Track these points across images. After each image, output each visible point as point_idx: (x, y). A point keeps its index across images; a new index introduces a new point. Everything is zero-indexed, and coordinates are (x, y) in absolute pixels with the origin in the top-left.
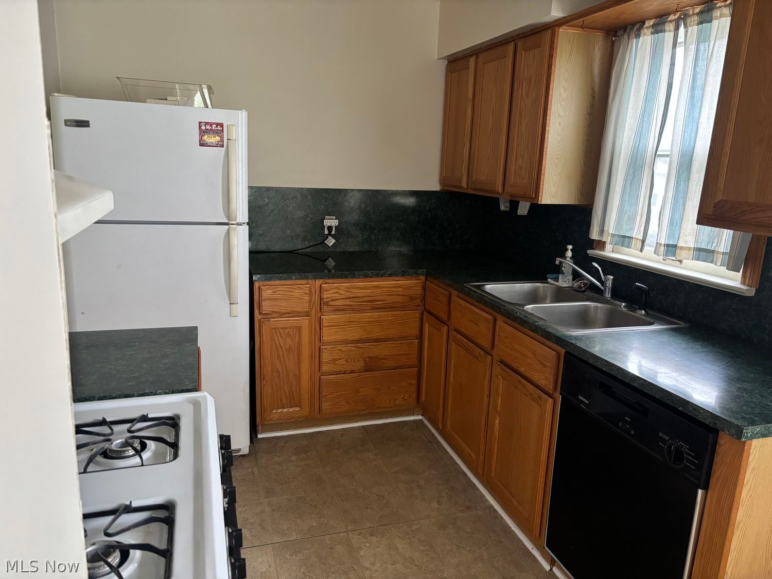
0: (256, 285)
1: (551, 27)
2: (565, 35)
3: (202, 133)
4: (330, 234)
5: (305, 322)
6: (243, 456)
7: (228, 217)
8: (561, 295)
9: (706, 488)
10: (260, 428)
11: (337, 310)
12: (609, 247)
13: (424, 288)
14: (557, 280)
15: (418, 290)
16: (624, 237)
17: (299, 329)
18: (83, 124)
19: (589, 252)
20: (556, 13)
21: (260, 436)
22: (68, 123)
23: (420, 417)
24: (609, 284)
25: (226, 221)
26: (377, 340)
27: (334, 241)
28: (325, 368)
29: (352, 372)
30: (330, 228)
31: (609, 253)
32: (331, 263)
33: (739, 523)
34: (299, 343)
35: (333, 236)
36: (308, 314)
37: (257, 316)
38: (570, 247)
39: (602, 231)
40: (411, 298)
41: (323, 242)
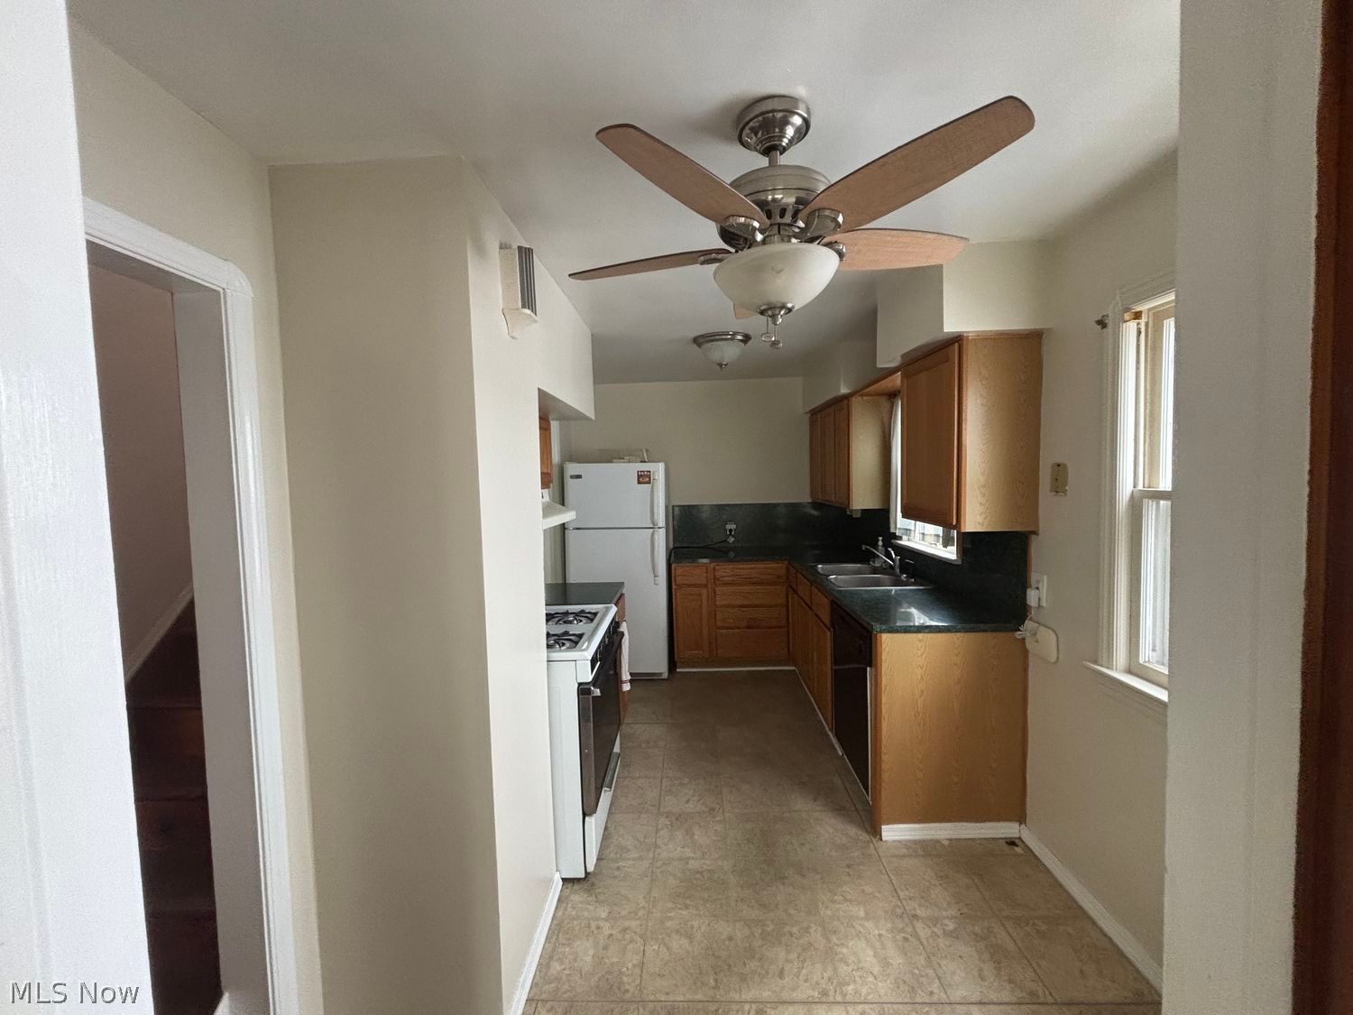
0: (673, 566)
1: (846, 397)
2: (855, 401)
3: (639, 477)
4: (730, 534)
5: (704, 591)
6: (664, 679)
7: (653, 522)
8: (875, 571)
9: (871, 666)
10: (678, 664)
11: (726, 584)
12: (905, 537)
13: (787, 569)
14: (874, 562)
15: (783, 571)
16: (907, 530)
17: (700, 595)
18: (579, 477)
19: (893, 541)
20: (844, 390)
21: (678, 670)
22: (572, 477)
23: (794, 668)
24: (898, 563)
25: (651, 526)
26: (756, 606)
27: (733, 539)
28: (719, 624)
29: (739, 628)
30: (731, 530)
31: (904, 542)
32: (732, 554)
33: (885, 686)
34: (701, 606)
35: (733, 536)
36: (706, 586)
37: (674, 587)
38: (881, 538)
39: (896, 528)
40: (779, 577)
41: (725, 541)
